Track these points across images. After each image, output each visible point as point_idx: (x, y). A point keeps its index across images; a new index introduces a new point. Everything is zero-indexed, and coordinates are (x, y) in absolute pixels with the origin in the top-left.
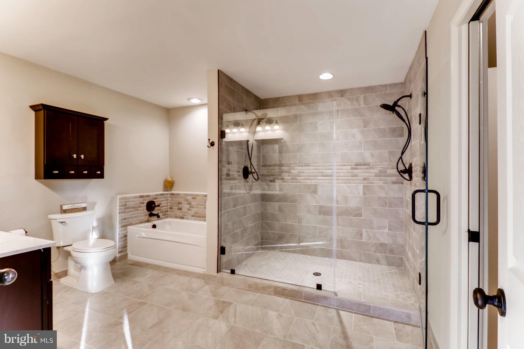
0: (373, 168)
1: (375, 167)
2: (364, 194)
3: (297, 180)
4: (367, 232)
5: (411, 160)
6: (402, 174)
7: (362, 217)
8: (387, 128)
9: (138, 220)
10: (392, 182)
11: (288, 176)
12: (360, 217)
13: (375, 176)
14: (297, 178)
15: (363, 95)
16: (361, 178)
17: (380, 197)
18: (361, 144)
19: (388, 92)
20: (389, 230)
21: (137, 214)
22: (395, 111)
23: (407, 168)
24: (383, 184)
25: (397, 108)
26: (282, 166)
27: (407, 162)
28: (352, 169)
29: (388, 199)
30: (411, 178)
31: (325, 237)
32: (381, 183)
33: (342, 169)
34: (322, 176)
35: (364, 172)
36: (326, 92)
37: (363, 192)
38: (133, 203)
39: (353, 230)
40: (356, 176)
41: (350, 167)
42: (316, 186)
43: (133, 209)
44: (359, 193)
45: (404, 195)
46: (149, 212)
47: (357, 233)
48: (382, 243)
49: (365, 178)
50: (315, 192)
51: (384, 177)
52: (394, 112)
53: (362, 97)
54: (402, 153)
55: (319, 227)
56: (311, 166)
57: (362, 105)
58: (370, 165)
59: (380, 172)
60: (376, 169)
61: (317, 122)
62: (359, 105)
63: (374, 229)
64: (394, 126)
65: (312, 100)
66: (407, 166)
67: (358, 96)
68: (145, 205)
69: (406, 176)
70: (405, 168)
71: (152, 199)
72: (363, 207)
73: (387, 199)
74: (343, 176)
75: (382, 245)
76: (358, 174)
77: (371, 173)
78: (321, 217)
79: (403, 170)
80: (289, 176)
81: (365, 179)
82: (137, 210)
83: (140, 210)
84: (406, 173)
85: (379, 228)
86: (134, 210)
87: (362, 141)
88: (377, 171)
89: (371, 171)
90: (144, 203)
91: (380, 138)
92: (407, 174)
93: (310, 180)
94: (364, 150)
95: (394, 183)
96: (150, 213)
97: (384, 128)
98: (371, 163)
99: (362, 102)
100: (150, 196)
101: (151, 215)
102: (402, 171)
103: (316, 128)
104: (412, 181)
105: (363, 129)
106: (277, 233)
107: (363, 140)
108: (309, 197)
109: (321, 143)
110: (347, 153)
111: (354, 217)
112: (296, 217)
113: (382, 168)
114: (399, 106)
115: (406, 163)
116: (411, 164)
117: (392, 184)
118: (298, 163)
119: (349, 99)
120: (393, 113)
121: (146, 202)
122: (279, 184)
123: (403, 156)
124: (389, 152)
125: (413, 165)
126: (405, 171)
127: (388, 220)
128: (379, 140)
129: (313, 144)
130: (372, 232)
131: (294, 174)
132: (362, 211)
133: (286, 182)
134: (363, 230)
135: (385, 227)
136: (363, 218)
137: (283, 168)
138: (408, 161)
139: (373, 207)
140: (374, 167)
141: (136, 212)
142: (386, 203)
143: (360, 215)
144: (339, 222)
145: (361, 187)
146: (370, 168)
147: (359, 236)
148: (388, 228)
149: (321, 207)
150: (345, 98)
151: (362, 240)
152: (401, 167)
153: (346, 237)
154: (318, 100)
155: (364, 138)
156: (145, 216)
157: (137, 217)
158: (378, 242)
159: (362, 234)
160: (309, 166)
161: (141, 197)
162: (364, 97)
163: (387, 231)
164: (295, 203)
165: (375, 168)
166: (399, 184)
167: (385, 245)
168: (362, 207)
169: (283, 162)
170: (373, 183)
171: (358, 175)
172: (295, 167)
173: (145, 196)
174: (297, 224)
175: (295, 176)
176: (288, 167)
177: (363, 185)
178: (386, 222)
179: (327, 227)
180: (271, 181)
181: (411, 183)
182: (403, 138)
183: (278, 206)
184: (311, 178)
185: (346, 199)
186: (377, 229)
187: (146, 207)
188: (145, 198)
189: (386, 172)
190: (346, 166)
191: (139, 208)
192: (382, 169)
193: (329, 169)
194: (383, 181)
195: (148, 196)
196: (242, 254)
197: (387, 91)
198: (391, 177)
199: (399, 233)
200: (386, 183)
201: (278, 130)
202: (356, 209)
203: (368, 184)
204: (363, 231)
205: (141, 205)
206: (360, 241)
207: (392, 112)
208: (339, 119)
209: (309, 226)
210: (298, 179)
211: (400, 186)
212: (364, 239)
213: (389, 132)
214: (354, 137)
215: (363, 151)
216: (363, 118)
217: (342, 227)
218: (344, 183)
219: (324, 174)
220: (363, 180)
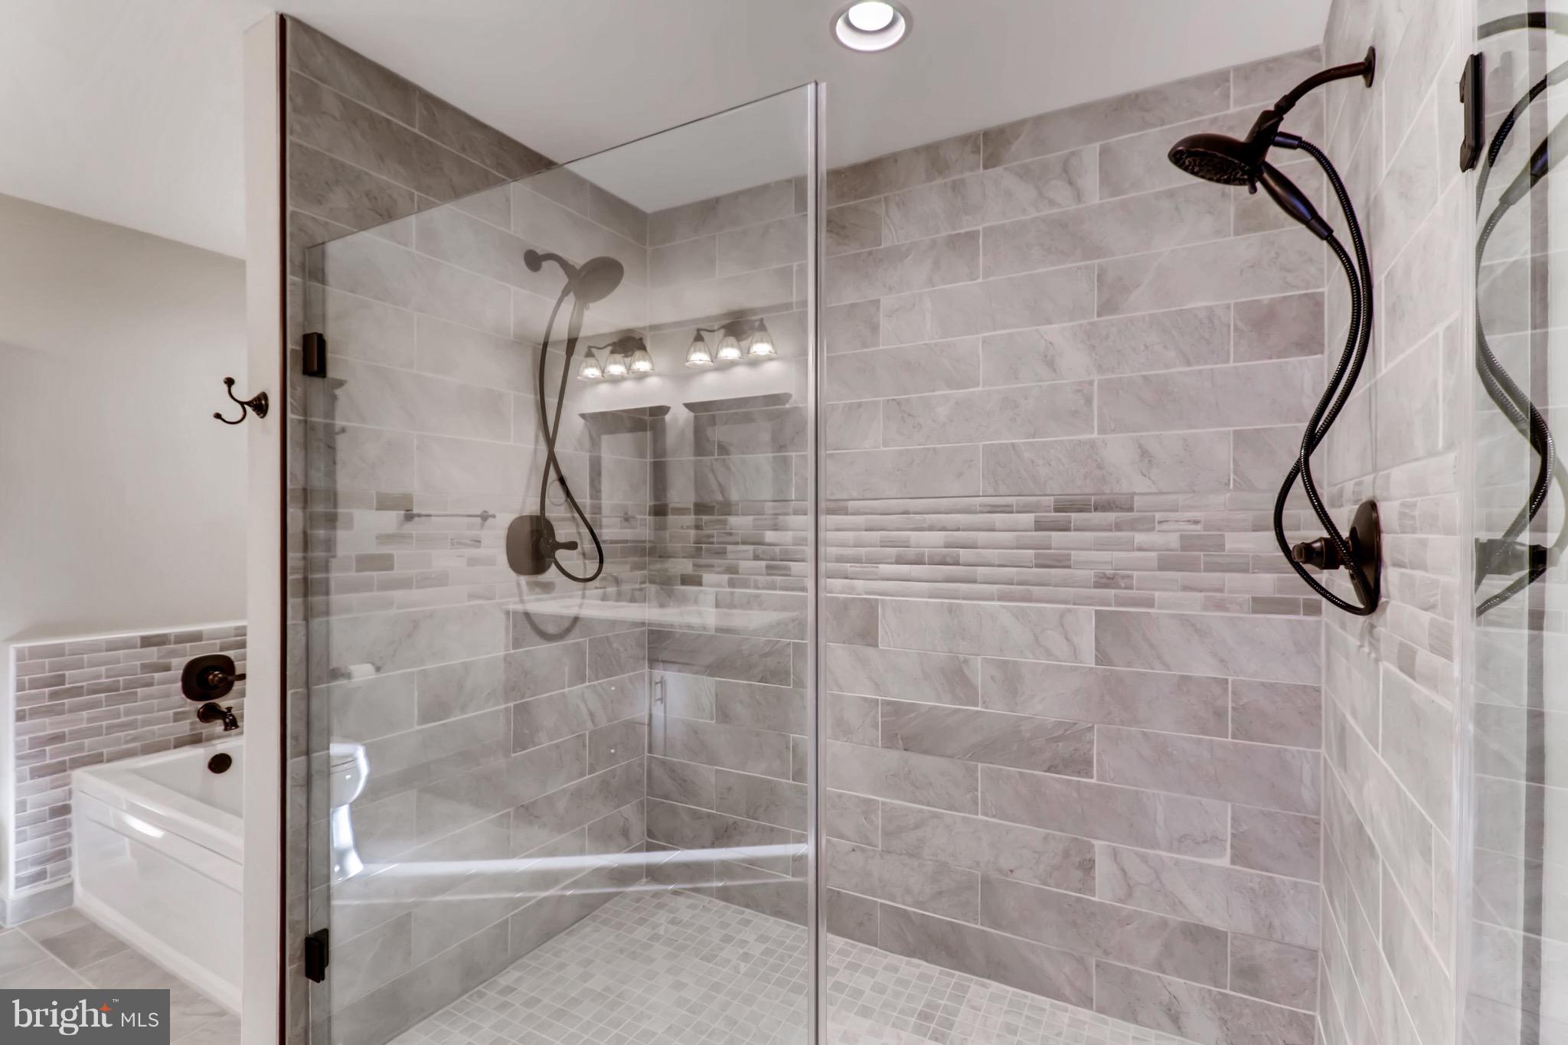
0: (1146, 524)
1: (1158, 516)
2: (1102, 657)
3: (789, 575)
4: (1115, 854)
5: (1369, 478)
6: (1308, 567)
7: (1092, 777)
8: (1228, 307)
9: (135, 739)
10: (1255, 600)
11: (752, 556)
12: (1079, 773)
13: (1161, 568)
14: (788, 568)
15: (1097, 145)
16: (1089, 574)
17: (1185, 679)
18: (1089, 401)
19: (1233, 109)
20: (1233, 862)
21: (127, 713)
22: (1266, 176)
23: (1345, 534)
24: (1205, 608)
25: (1278, 158)
26: (729, 514)
27: (1340, 494)
28: (1039, 526)
29: (1234, 693)
30: (1371, 598)
31: (911, 855)
32: (1192, 604)
33: (992, 529)
34: (900, 561)
35: (1100, 546)
36: (917, 150)
37: (1097, 649)
38: (103, 669)
39: (1046, 838)
40: (1062, 562)
41: (1028, 518)
42: (870, 610)
43: (103, 695)
44: (1075, 653)
45: (1324, 671)
46: (200, 705)
47: (1066, 854)
48: (1197, 926)
49: (1109, 572)
50: (868, 635)
51: (1206, 570)
52: (1258, 185)
53: (1091, 154)
54: (1312, 440)
55: (883, 804)
56: (853, 514)
57: (1094, 196)
58: (1131, 509)
59: (1188, 543)
60: (1165, 527)
61: (876, 303)
62: (1079, 197)
63: (1154, 844)
64: (1266, 297)
65: (856, 198)
66: (1344, 520)
67: (1073, 154)
68: (178, 673)
69: (1340, 581)
70: (1326, 535)
71: (218, 648)
72: (1096, 726)
73: (1226, 689)
74: (997, 563)
75: (1196, 933)
76: (1073, 552)
77: (1140, 549)
78: (893, 758)
79: (1318, 545)
80: (756, 558)
81: (1106, 581)
82: (133, 697)
83: (145, 698)
84: (1337, 568)
85: (1180, 841)
86: (106, 696)
87: (1091, 383)
88: (1173, 540)
89: (1140, 538)
90: (167, 668)
91: (1189, 364)
92: (1342, 567)
93: (846, 578)
94: (1102, 430)
95: (1263, 605)
96: (205, 706)
97: (1210, 310)
98: (1136, 498)
99: (1090, 180)
100: (204, 637)
101: (209, 714)
102: (1308, 553)
103: (875, 328)
104: (1374, 616)
105: (1096, 319)
106: (709, 815)
107: (1096, 378)
108: (838, 656)
109: (893, 400)
110: (1013, 445)
111: (1048, 770)
112: (787, 748)
113: (1196, 522)
114: (1295, 143)
115: (1338, 502)
116: (1372, 506)
117: (1255, 612)
118: (793, 498)
119: (1025, 174)
120: (1254, 190)
121: (179, 664)
122: (717, 594)
123: (1312, 459)
124: (1238, 434)
125: (1387, 514)
126: (1329, 553)
127: (1229, 806)
128: (1180, 373)
129: (860, 405)
130: (1144, 859)
131: (777, 549)
132: (1091, 742)
133: (745, 584)
134: (1094, 842)
135: (1215, 839)
136: (1094, 781)
137: (733, 520)
138: (1349, 487)
139: (1145, 730)
140: (1154, 517)
141: (122, 706)
142: (1220, 714)
143: (1083, 765)
144: (977, 790)
145: (1085, 622)
146: (1133, 526)
147: (1078, 874)
148: (1232, 846)
149: (896, 710)
150: (1006, 169)
151: (1092, 892)
152: (1306, 529)
153: (1012, 871)
154: (882, 196)
155: (1100, 369)
156: (175, 721)
157: (131, 725)
158: (1174, 918)
159: (1092, 861)
160: (845, 512)
161: (147, 642)
162: (1105, 152)
163: (1224, 862)
164: (781, 682)
165: (1160, 522)
166: (1295, 612)
167: (1218, 936)
168: (1090, 725)
169: (734, 496)
170: (1150, 603)
171: (1069, 560)
172: (781, 517)
173: (172, 639)
174: (791, 782)
175: (781, 560)
176: (751, 518)
177: (1097, 612)
178: (1221, 817)
179: (921, 811)
180: (686, 580)
181: (1372, 627)
182: (1319, 356)
183: (714, 693)
184: (848, 567)
185: (1011, 678)
186: (1170, 849)
187: (180, 684)
188: (172, 646)
189: (1221, 547)
190: (1012, 512)
191: (138, 690)
192: (1198, 527)
193: (931, 529)
194: (1203, 594)
195: (196, 637)
196: (563, 896)
197: (1228, 107)
198: (1246, 571)
199: (1295, 885)
200: (1220, 606)
201: (769, 359)
202: (1060, 732)
203: (1123, 605)
204: (1097, 849)
205: (153, 678)
206: (1079, 900)
207: (1245, 189)
208: (980, 280)
209: (840, 796)
210: (793, 572)
211: (1300, 622)
212: (1104, 891)
213: (1236, 329)
214: (1050, 363)
215: (1095, 435)
216: (1096, 262)
217: (994, 816)
218: (1002, 597)
219: (911, 552)
220: (1098, 585)
